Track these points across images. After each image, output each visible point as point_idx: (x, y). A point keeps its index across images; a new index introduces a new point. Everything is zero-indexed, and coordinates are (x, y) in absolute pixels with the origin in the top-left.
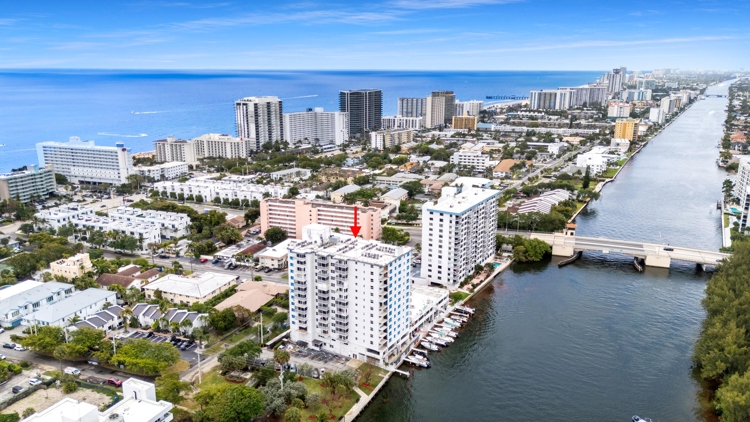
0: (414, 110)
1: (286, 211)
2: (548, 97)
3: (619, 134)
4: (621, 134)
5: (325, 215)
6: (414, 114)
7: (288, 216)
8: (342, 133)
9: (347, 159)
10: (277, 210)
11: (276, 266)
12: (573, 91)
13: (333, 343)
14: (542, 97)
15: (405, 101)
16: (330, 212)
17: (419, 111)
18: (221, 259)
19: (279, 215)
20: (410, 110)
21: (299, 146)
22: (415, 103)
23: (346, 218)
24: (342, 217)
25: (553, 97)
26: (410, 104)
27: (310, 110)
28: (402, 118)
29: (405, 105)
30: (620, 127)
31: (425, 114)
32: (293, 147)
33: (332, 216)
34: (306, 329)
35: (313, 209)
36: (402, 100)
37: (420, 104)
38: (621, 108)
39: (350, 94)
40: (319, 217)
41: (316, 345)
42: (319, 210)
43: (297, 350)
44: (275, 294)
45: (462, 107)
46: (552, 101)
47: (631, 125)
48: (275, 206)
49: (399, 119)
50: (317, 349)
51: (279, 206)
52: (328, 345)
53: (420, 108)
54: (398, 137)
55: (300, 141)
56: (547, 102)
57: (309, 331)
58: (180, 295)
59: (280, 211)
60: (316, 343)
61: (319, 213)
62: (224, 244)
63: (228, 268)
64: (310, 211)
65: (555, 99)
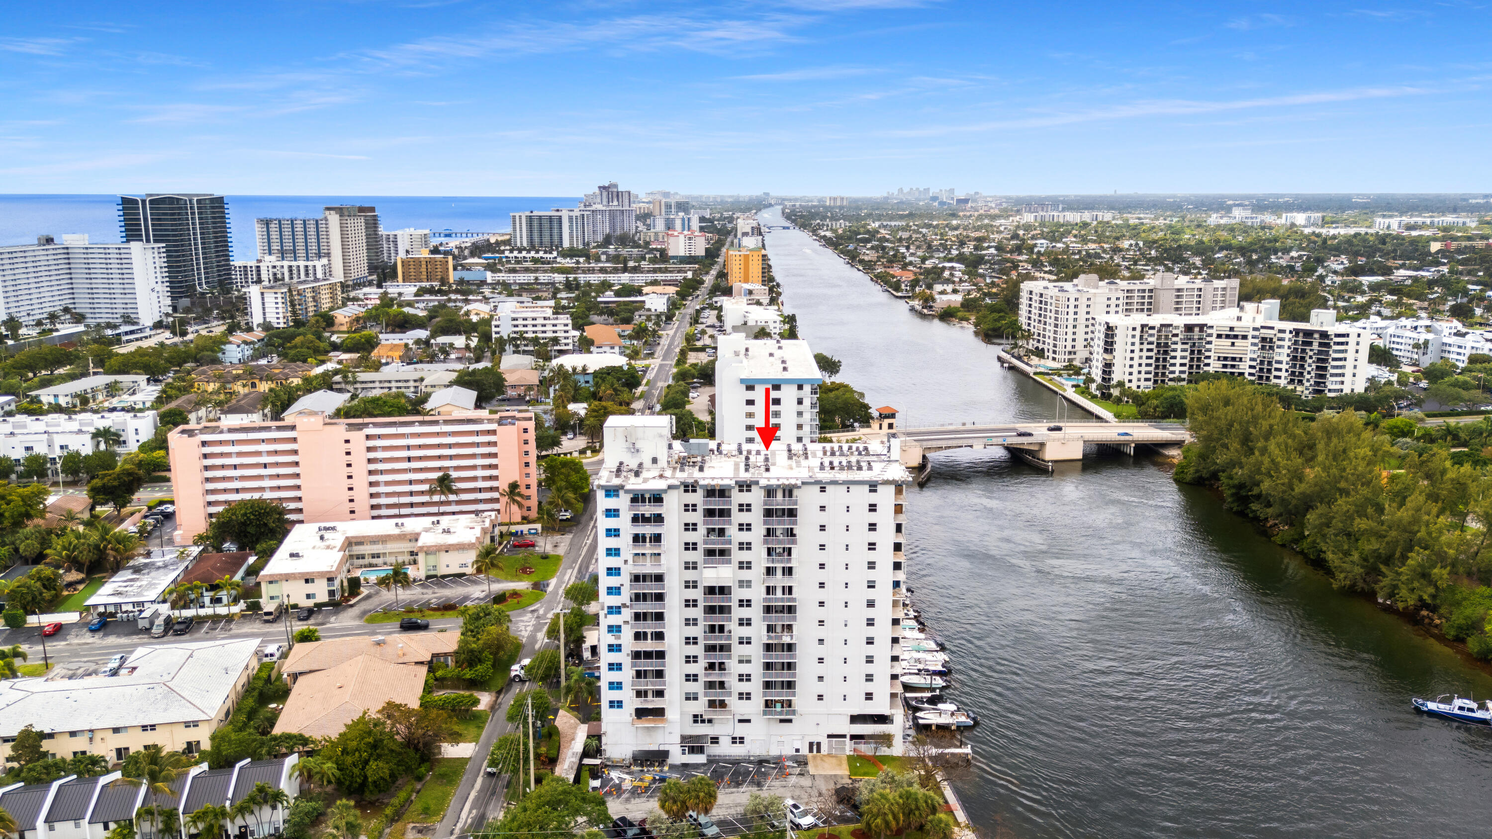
0: (300, 246)
1: (258, 454)
2: (546, 225)
3: (738, 275)
4: (742, 275)
5: (385, 448)
6: (301, 253)
7: (265, 466)
8: (155, 295)
9: (228, 347)
10: (228, 455)
11: (322, 597)
12: (585, 213)
13: (741, 730)
14: (536, 224)
15: (274, 227)
16: (403, 436)
17: (313, 248)
18: (113, 615)
19: (235, 467)
20: (288, 246)
21: (51, 331)
22: (299, 228)
23: (450, 446)
24: (439, 446)
25: (555, 225)
26: (287, 232)
27: (50, 240)
28: (279, 264)
29: (275, 235)
30: (738, 262)
31: (328, 255)
32: (34, 332)
33: (409, 448)
34: (659, 713)
35: (354, 435)
36: (267, 223)
37: (312, 231)
38: (690, 239)
39: (151, 202)
40: (372, 455)
41: (693, 750)
42: (368, 437)
43: (648, 777)
44: (428, 658)
45: (395, 242)
46: (556, 231)
47: (756, 258)
48: (221, 443)
49: (270, 265)
50: (700, 759)
51: (233, 443)
52: (725, 742)
53: (312, 240)
54: (313, 297)
55: (53, 317)
56: (546, 234)
57: (672, 714)
58: (116, 730)
59: (240, 454)
60: (693, 745)
61: (371, 443)
62: (81, 576)
63: (165, 633)
64: (347, 441)
65: (561, 228)
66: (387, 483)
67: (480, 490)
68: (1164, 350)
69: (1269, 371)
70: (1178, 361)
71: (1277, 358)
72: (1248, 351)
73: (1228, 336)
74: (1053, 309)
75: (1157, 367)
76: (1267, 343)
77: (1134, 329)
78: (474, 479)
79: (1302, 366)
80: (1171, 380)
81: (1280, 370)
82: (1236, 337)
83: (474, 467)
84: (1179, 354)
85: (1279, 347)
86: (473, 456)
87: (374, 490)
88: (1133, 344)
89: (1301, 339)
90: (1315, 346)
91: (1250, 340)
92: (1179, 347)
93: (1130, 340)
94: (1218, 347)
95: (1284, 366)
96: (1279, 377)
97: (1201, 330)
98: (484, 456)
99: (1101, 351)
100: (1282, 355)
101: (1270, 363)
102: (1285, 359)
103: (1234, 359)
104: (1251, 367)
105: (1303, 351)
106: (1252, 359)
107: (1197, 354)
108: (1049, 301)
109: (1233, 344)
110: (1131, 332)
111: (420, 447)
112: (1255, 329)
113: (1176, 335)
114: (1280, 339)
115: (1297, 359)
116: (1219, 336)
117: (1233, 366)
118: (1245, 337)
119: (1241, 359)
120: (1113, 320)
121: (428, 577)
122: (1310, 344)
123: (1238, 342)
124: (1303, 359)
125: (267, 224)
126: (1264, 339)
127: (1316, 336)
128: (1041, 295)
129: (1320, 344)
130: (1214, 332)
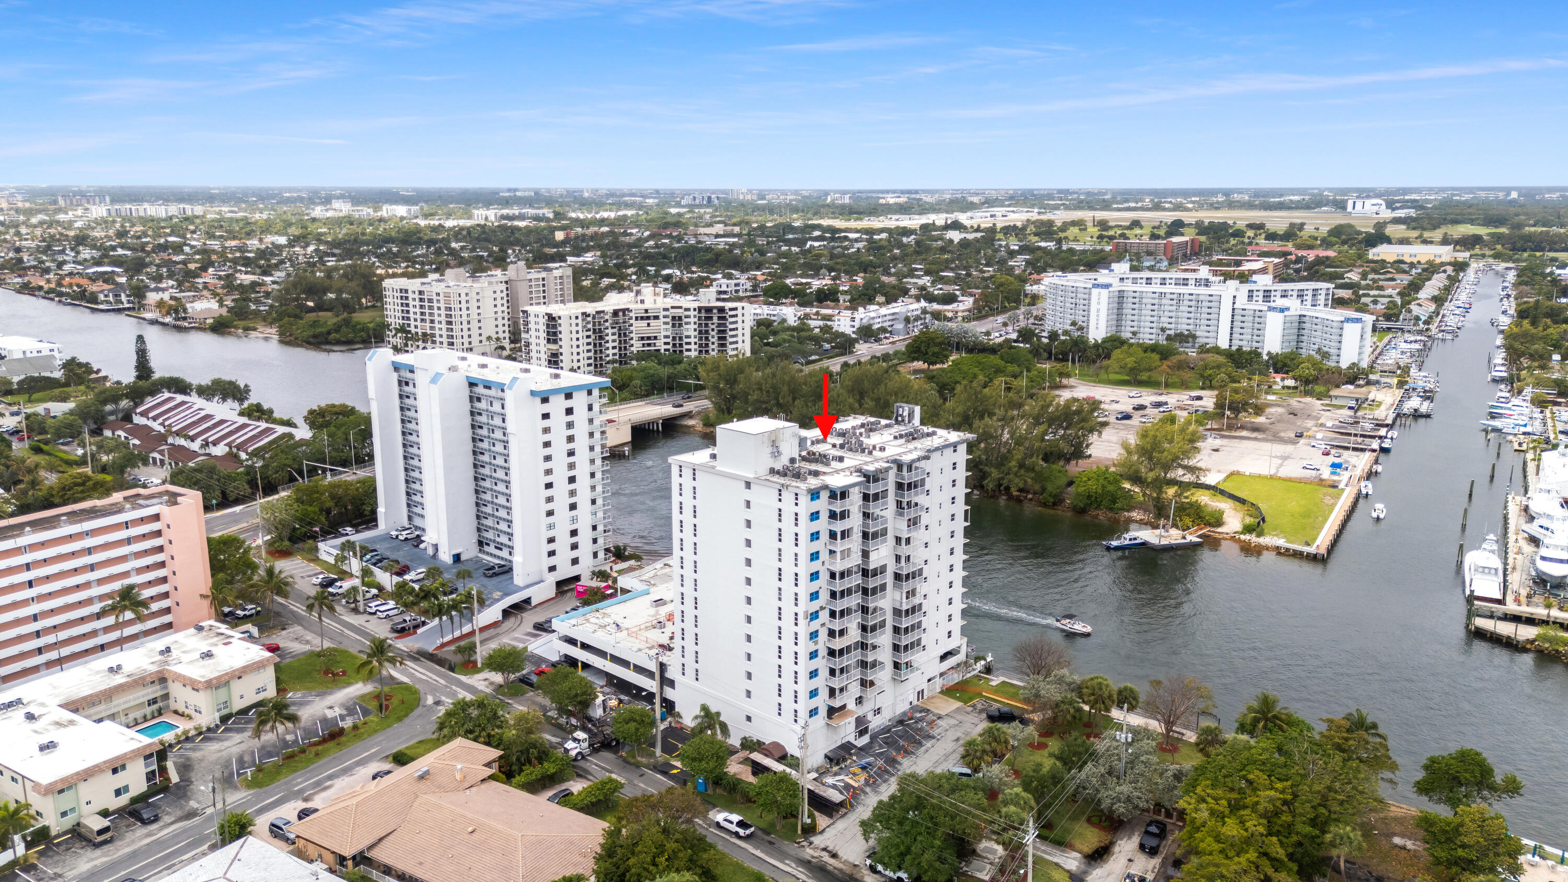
68: (599, 334)
69: (681, 345)
70: (610, 345)
71: (686, 333)
72: (662, 330)
73: (642, 318)
74: (442, 305)
75: (596, 352)
76: (677, 321)
77: (577, 318)
79: (707, 339)
80: (608, 362)
81: (689, 343)
82: (648, 318)
84: (610, 338)
85: (687, 323)
88: (577, 332)
89: (703, 315)
90: (715, 320)
91: (662, 320)
92: (610, 331)
93: (574, 329)
94: (638, 328)
95: (692, 340)
96: (689, 350)
97: (624, 315)
99: (543, 342)
100: (690, 330)
101: (681, 339)
102: (692, 333)
103: (649, 338)
104: (666, 343)
105: (706, 325)
106: (666, 337)
107: (623, 335)
108: (435, 298)
109: (649, 325)
110: (574, 321)
112: (666, 310)
113: (607, 321)
114: (687, 317)
115: (703, 333)
116: (637, 318)
117: (649, 345)
118: (656, 318)
119: (656, 338)
120: (555, 309)
121: (224, 719)
122: (711, 318)
123: (652, 322)
124: (707, 332)
126: (674, 318)
127: (715, 311)
128: (421, 293)
129: (719, 318)
130: (632, 315)
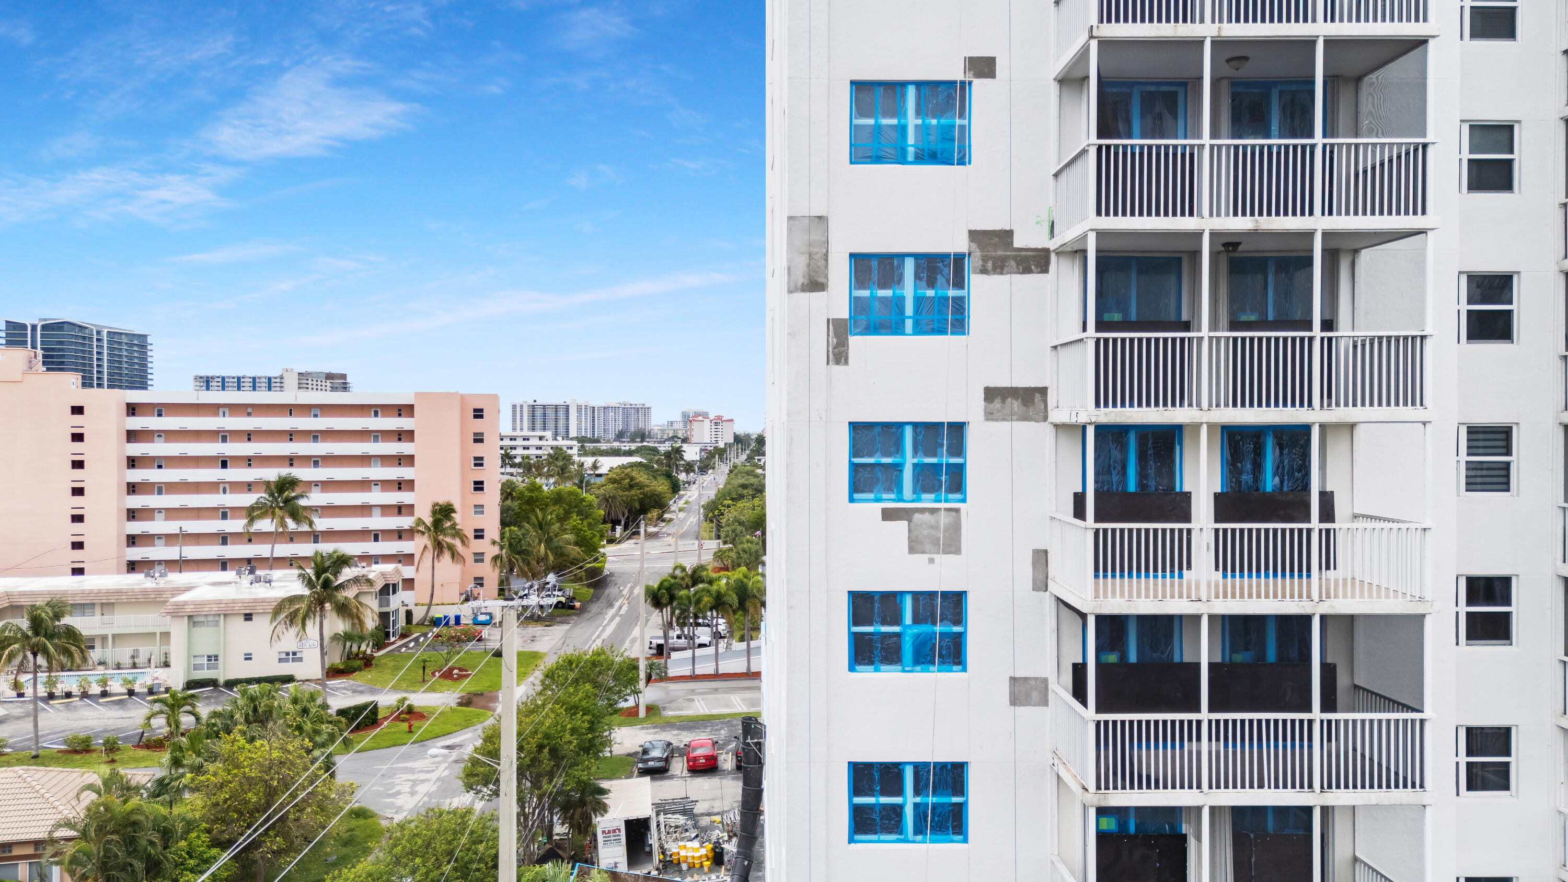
2: (551, 415)
14: (539, 413)
25: (561, 414)
38: (716, 424)
40: (138, 449)
46: (561, 422)
56: (550, 426)
61: (138, 423)
64: (78, 410)
65: (567, 418)
66: (171, 513)
67: (376, 536)
78: (365, 510)
83: (364, 485)
86: (364, 460)
87: (136, 528)
98: (386, 460)
111: (249, 436)
121: (192, 685)
125: (208, 382)
